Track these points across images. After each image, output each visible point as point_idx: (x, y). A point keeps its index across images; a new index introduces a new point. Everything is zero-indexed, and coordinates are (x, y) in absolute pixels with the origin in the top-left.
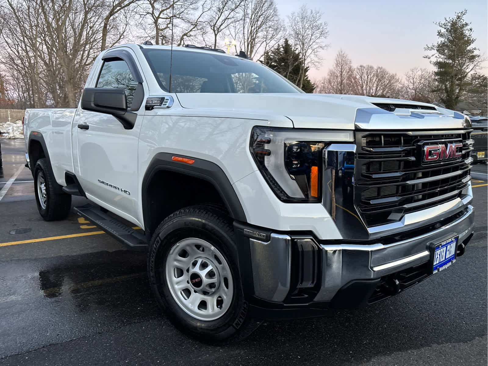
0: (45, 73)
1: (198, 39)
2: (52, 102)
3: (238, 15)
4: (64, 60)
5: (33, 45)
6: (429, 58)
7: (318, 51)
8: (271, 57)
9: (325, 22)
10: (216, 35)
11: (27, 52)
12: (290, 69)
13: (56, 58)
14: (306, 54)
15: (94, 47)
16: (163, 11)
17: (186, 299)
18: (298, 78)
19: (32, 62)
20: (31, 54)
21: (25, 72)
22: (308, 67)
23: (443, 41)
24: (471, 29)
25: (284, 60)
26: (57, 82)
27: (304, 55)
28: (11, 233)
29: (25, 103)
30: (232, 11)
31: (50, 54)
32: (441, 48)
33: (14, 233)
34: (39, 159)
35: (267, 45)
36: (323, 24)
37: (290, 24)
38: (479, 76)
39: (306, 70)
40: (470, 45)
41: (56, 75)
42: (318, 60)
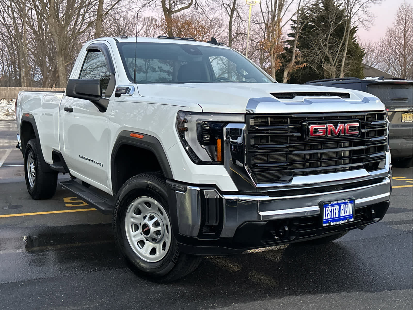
0: (33, 43)
2: (41, 77)
4: (55, 29)
5: (21, 10)
7: (367, 7)
8: (307, 15)
11: (14, 18)
12: (331, 31)
13: (46, 25)
14: (352, 11)
15: (90, 11)
17: (140, 248)
18: (342, 42)
19: (20, 31)
20: (19, 21)
21: (11, 42)
22: (356, 27)
25: (324, 19)
26: (47, 52)
27: (350, 11)
28: (4, 208)
29: (10, 79)
31: (40, 20)
33: (7, 208)
34: (29, 139)
39: (354, 31)
41: (46, 46)
42: (367, 18)
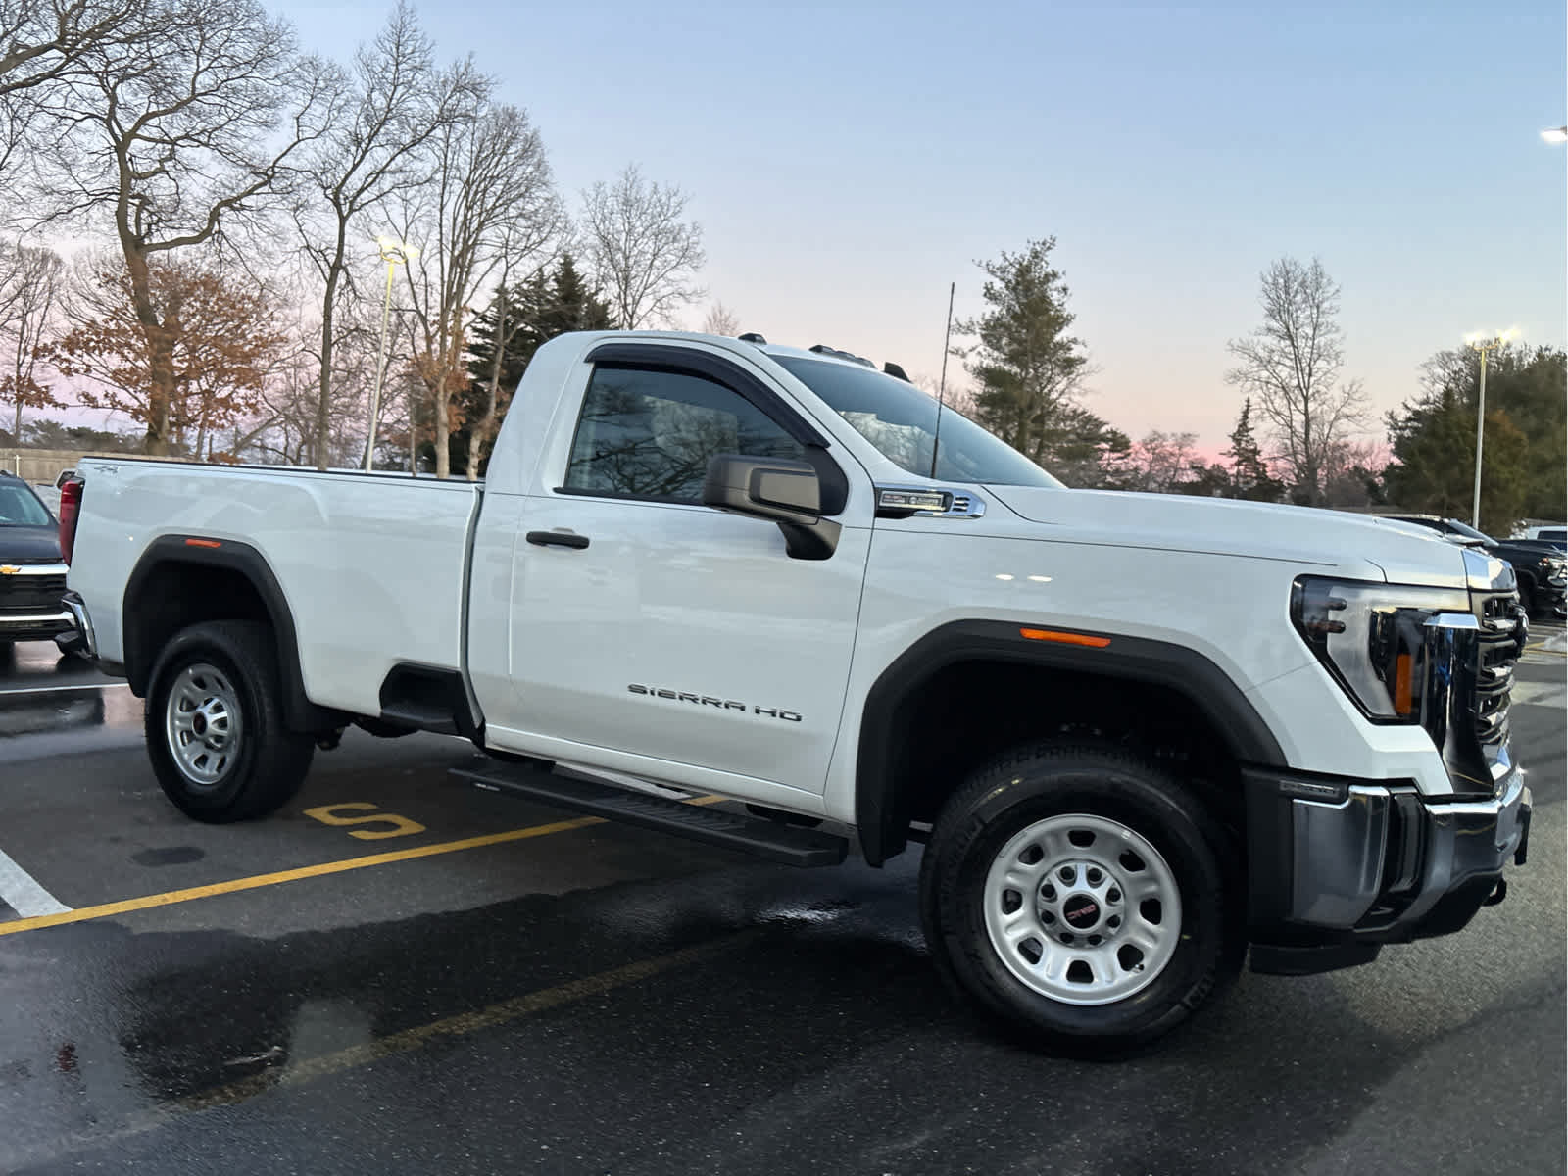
1: (268, 220)
3: (417, 164)
6: (964, 355)
9: (694, 224)
10: (343, 220)
16: (149, 116)
23: (997, 314)
24: (1065, 290)
27: (630, 311)
30: (403, 150)
32: (992, 332)
35: (507, 267)
36: (689, 228)
37: (588, 216)
38: (1074, 411)
40: (1061, 329)
